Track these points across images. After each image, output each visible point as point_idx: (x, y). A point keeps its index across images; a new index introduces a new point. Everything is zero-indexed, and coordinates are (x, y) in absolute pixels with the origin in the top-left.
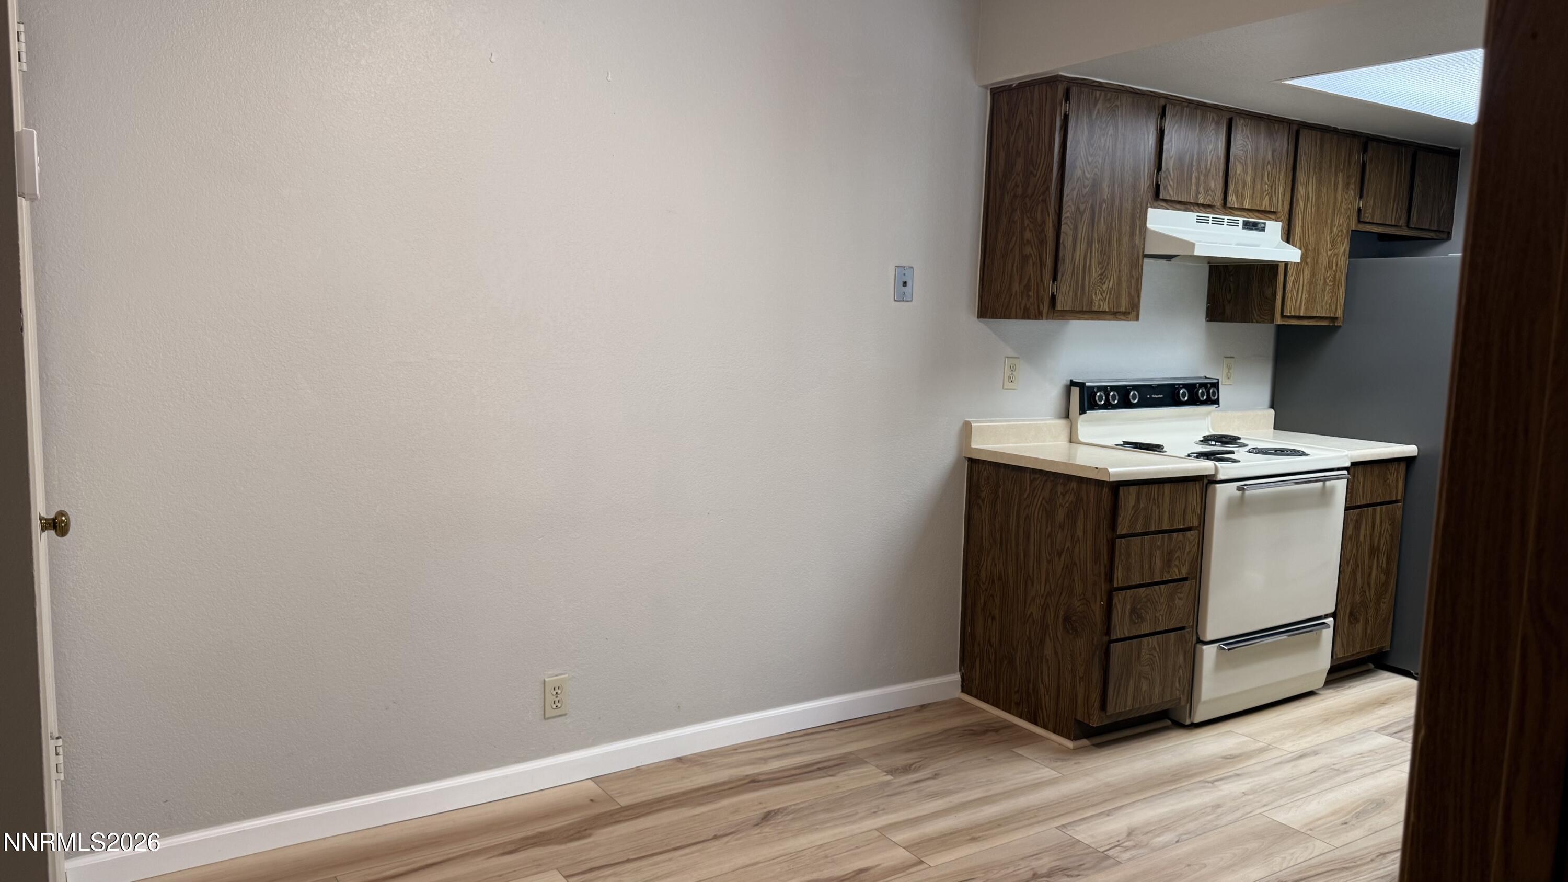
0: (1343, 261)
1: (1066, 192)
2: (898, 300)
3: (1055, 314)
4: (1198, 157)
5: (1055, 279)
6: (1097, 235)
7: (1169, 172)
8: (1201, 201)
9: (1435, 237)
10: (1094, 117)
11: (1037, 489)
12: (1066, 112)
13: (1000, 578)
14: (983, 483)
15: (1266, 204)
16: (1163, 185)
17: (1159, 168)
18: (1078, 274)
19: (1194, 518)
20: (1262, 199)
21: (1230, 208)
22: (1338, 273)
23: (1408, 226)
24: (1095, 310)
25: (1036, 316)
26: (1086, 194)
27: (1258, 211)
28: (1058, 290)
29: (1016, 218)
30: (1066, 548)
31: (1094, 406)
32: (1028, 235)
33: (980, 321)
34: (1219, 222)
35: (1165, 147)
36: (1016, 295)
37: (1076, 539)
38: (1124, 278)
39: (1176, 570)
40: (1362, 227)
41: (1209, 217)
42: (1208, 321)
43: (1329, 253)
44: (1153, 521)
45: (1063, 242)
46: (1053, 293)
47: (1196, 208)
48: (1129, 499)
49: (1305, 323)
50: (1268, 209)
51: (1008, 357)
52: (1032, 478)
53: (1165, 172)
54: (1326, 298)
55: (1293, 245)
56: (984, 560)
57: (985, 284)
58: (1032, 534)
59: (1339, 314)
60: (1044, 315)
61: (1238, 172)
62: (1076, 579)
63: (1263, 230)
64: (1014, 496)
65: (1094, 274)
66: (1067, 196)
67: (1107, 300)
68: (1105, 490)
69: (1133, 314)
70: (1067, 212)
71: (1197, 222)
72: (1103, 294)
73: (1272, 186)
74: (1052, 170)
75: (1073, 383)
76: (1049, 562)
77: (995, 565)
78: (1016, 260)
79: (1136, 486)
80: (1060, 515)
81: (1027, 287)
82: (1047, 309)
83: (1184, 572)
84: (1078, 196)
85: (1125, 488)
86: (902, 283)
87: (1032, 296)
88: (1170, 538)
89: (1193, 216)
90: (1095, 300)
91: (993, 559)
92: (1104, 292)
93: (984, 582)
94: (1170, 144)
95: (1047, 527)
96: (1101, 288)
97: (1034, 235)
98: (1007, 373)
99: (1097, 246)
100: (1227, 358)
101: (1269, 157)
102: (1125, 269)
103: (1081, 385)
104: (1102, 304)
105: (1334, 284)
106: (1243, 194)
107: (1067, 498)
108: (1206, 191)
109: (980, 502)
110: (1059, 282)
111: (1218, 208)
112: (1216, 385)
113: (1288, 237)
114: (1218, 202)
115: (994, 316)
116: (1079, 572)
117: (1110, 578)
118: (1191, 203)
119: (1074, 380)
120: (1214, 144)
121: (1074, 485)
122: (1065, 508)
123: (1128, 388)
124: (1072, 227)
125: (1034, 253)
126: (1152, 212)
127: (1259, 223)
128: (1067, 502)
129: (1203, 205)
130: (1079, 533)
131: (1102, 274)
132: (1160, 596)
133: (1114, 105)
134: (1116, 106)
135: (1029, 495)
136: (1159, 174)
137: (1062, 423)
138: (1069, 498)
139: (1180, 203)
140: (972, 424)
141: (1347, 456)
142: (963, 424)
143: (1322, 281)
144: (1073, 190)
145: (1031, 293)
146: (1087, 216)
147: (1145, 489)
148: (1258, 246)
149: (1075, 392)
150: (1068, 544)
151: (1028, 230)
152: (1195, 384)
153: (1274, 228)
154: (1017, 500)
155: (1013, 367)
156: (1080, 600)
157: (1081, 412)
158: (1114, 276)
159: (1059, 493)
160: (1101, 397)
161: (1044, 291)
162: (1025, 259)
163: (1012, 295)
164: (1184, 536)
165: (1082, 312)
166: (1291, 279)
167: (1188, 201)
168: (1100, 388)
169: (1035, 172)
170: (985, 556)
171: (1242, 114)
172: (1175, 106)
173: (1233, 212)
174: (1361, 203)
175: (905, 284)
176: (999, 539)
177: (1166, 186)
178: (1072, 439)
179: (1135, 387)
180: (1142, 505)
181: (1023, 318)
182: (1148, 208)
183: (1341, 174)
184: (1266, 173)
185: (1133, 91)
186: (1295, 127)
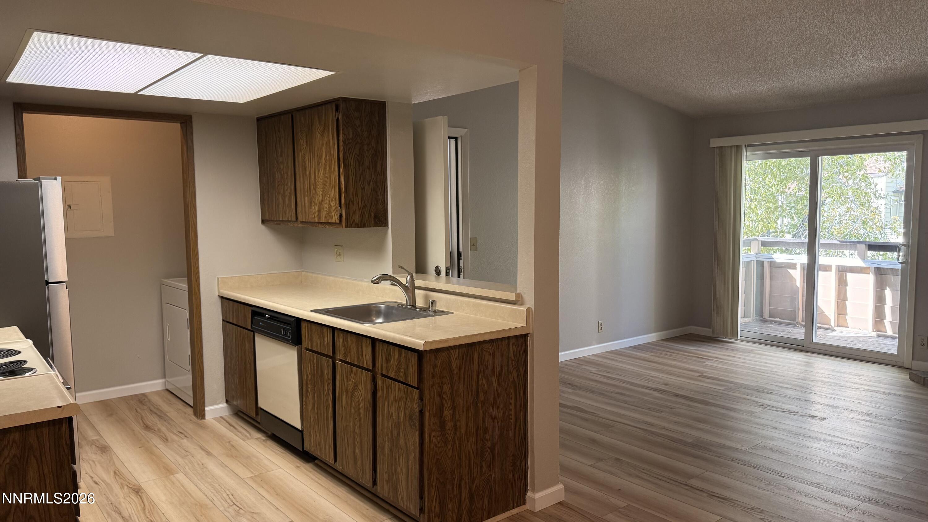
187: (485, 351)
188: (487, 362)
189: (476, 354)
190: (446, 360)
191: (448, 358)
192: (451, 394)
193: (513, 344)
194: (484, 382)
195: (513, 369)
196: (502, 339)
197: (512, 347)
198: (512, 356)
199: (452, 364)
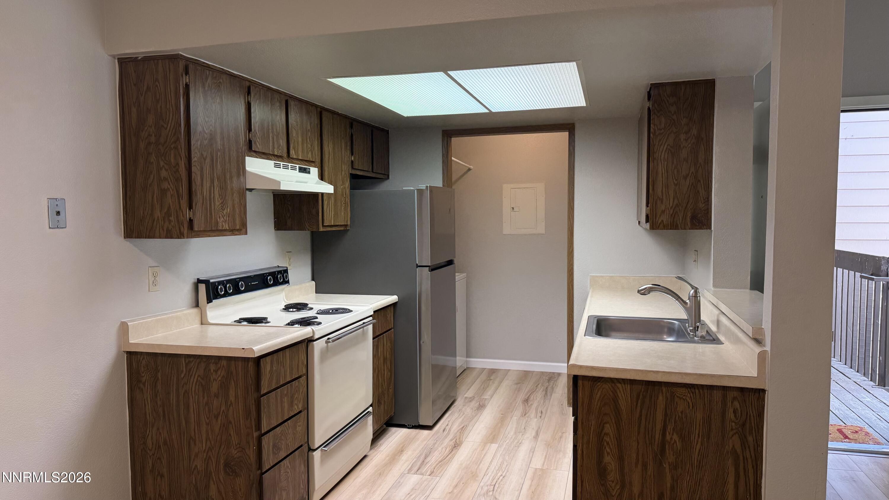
0: (348, 191)
1: (193, 142)
2: (52, 227)
3: (193, 234)
4: (272, 123)
5: (190, 207)
6: (217, 175)
7: (256, 132)
8: (276, 153)
9: (383, 178)
10: (206, 88)
11: (193, 368)
12: (187, 82)
13: (165, 443)
14: (142, 369)
15: (309, 157)
16: (254, 141)
17: (250, 130)
18: (206, 203)
19: (303, 368)
20: (308, 153)
21: (292, 158)
22: (347, 199)
23: (373, 172)
24: (220, 229)
25: (178, 236)
26: (206, 145)
27: (306, 161)
28: (194, 215)
29: (152, 160)
30: (221, 412)
31: (217, 296)
32: (164, 173)
33: (127, 241)
34: (286, 167)
35: (252, 115)
36: (158, 219)
37: (229, 403)
38: (236, 206)
39: (296, 407)
40: (354, 172)
41: (280, 164)
42: (276, 230)
43: (342, 187)
44: (281, 378)
45: (194, 179)
46: (191, 218)
47: (273, 157)
48: (266, 366)
49: (334, 229)
50: (311, 160)
51: (150, 267)
52: (187, 361)
53: (253, 132)
54: (342, 214)
55: (325, 182)
56: (149, 431)
57: (128, 211)
58: (191, 404)
59: (349, 223)
60: (185, 235)
61: (294, 135)
62: (232, 433)
63: (309, 173)
64: (172, 377)
65: (217, 203)
66: (194, 145)
67: (227, 222)
68: (251, 364)
69: (244, 230)
70: (194, 158)
71: (274, 167)
72: (224, 218)
73: (312, 146)
74: (180, 125)
75: (199, 281)
76: (207, 424)
77: (160, 433)
78: (155, 193)
79: (270, 356)
80: (215, 387)
81: (168, 214)
82: (187, 230)
83: (300, 407)
84: (201, 146)
85: (264, 359)
86: (55, 214)
87: (173, 221)
88: (291, 386)
89: (271, 163)
90: (220, 222)
91: (158, 429)
92: (225, 216)
93: (150, 448)
94: (255, 113)
95: (204, 398)
96: (223, 213)
97: (170, 174)
98: (152, 279)
99: (217, 183)
100: (287, 252)
101: (309, 128)
102: (237, 200)
103: (206, 282)
104: (224, 224)
105: (345, 206)
106: (298, 150)
107: (220, 373)
108: (278, 148)
109: (142, 386)
110: (194, 208)
111: (285, 158)
112: (286, 271)
113: (322, 177)
114: (285, 155)
115: (140, 236)
116: (234, 428)
117: (259, 427)
118: (270, 154)
119: (200, 279)
120: (279, 117)
121: (224, 363)
122: (218, 381)
123: (237, 280)
124: (199, 168)
125: (171, 187)
126: (248, 160)
127: (306, 168)
128: (219, 376)
129: (277, 156)
130: (232, 398)
131: (222, 203)
132: (288, 428)
133: (218, 82)
134: (220, 82)
135: (185, 374)
136: (250, 133)
137: (195, 311)
138: (221, 373)
139: (264, 153)
140: (128, 324)
141: (371, 308)
142: (120, 324)
143: (340, 204)
144: (197, 141)
145: (172, 218)
146: (208, 160)
147: (275, 355)
148: (306, 183)
149: (202, 288)
150: (223, 408)
151: (164, 169)
152: (275, 272)
153: (314, 171)
154: (175, 379)
155: (155, 274)
156: (237, 449)
157: (208, 301)
158: (230, 203)
159: (212, 371)
160: (221, 289)
161: (183, 217)
162: (164, 192)
163: (154, 220)
164: (299, 382)
165: (212, 231)
166: (325, 203)
167: (269, 153)
168: (220, 283)
169: (166, 126)
170: (150, 428)
171: (292, 98)
172: (256, 88)
173: (293, 161)
174: (353, 157)
175: (58, 213)
176: (162, 413)
177: (256, 141)
178: (203, 322)
179: (241, 279)
180: (274, 368)
181: (167, 237)
182: (245, 157)
183: (343, 141)
184: (308, 137)
185: (229, 73)
186: (319, 109)
187: (678, 397)
188: (682, 412)
189: (661, 398)
190: (610, 395)
191: (612, 392)
192: (617, 439)
193: (734, 398)
194: (675, 437)
195: (731, 433)
196: (711, 388)
197: (732, 402)
198: (730, 415)
199: (619, 401)
